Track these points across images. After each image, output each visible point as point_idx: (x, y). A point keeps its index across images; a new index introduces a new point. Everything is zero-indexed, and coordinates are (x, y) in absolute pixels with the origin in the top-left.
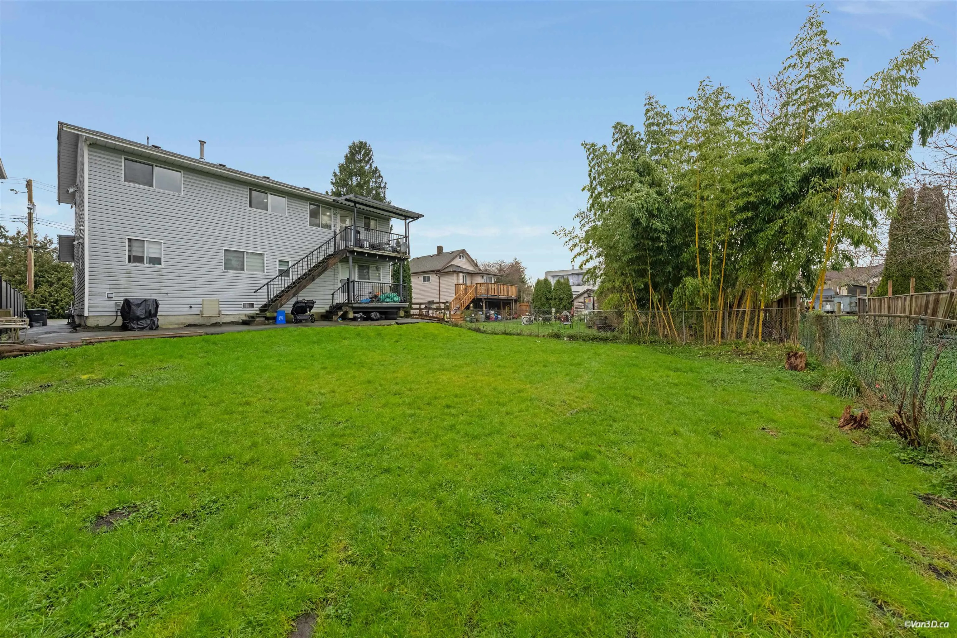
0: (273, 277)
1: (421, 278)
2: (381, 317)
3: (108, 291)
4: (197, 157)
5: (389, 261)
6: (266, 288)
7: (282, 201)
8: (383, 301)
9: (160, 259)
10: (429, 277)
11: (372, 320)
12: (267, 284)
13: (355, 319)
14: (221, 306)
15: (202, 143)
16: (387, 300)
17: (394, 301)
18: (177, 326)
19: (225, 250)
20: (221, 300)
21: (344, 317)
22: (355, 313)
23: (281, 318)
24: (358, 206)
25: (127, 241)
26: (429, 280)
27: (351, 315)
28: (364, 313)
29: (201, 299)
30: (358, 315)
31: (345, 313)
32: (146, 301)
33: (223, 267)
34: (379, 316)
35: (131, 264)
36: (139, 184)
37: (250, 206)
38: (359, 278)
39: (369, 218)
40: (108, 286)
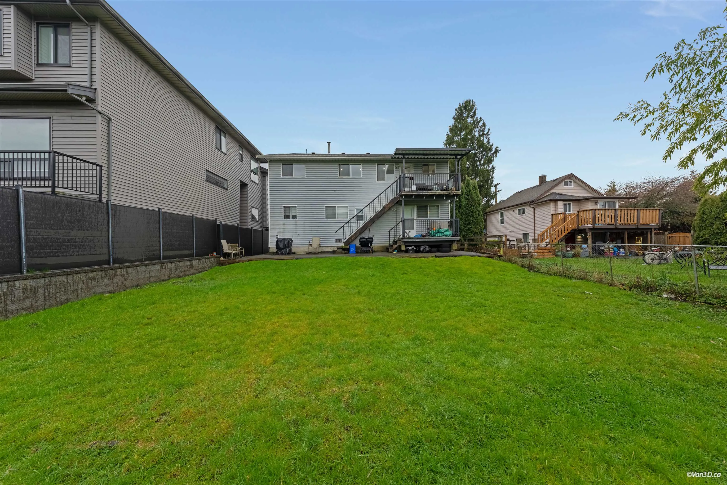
0: (347, 221)
1: (517, 211)
2: (430, 249)
3: (276, 234)
4: (326, 152)
5: (447, 199)
6: (342, 229)
7: (359, 167)
8: (434, 236)
9: (296, 215)
10: (524, 209)
11: (422, 252)
12: (343, 226)
13: (407, 251)
14: (321, 241)
15: (329, 143)
16: (438, 235)
17: (447, 236)
18: (303, 253)
19: (326, 206)
20: (321, 238)
21: (399, 250)
22: (407, 246)
23: (352, 249)
24: (406, 157)
25: (283, 208)
26: (524, 213)
27: (403, 248)
28: (415, 246)
29: (312, 238)
30: (410, 248)
31: (400, 246)
32: (284, 239)
33: (325, 217)
34: (428, 249)
35: (285, 220)
36: (287, 176)
37: (340, 176)
38: (418, 217)
39: (427, 165)
40: (276, 232)
